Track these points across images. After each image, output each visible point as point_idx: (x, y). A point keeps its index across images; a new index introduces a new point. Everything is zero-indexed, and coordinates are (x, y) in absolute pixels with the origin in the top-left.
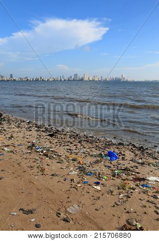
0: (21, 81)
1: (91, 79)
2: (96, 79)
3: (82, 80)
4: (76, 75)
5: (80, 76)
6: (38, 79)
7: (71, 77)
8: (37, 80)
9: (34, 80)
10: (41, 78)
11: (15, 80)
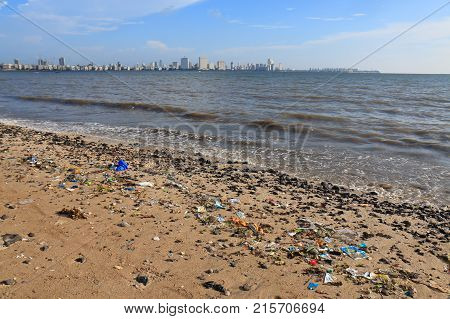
0: (81, 71)
1: (212, 67)
2: (222, 67)
3: (195, 69)
4: (184, 60)
5: (192, 61)
6: (113, 67)
7: (175, 63)
8: (112, 69)
9: (106, 69)
10: (119, 65)
11: (68, 70)
